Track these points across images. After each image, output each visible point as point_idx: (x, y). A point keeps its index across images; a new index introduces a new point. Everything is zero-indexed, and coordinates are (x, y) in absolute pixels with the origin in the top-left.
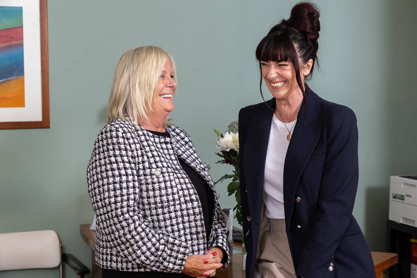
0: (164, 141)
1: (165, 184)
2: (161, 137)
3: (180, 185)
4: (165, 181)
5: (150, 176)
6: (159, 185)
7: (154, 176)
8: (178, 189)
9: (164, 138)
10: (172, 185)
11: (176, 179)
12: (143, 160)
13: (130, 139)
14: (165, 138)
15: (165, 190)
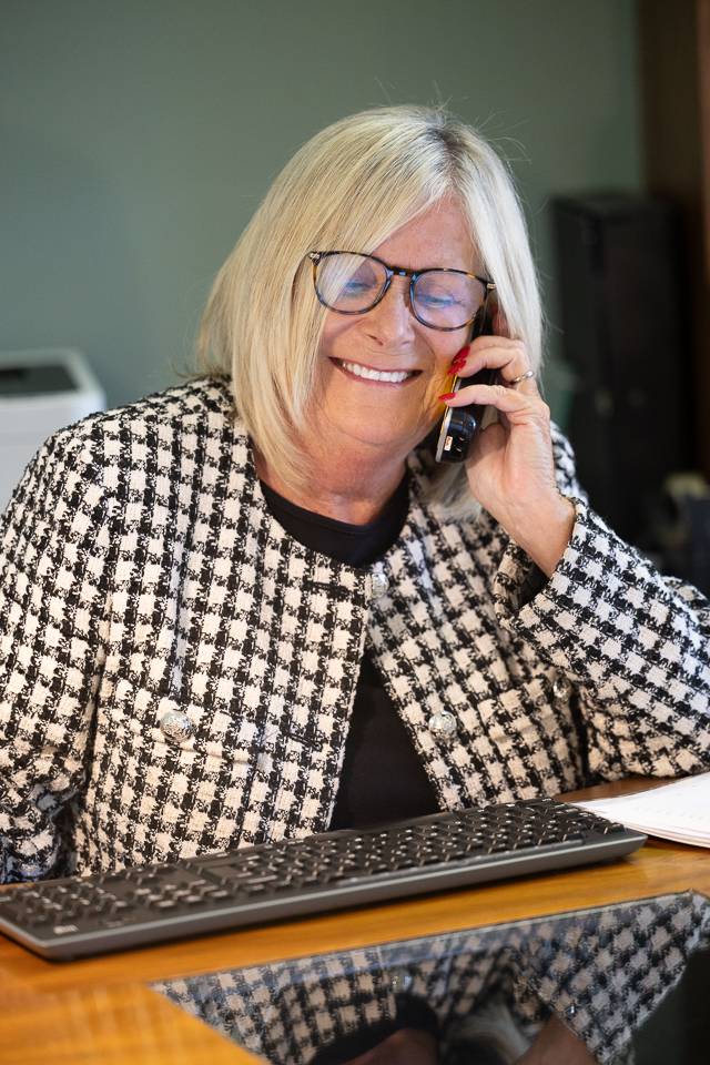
0: (328, 581)
1: (190, 783)
2: (319, 557)
3: (260, 819)
4: (197, 774)
5: (142, 723)
6: (161, 778)
7: (156, 733)
8: (238, 832)
9: (332, 565)
10: (221, 800)
11: (261, 780)
12: (152, 643)
13: (125, 533)
14: (337, 571)
15: (180, 811)
